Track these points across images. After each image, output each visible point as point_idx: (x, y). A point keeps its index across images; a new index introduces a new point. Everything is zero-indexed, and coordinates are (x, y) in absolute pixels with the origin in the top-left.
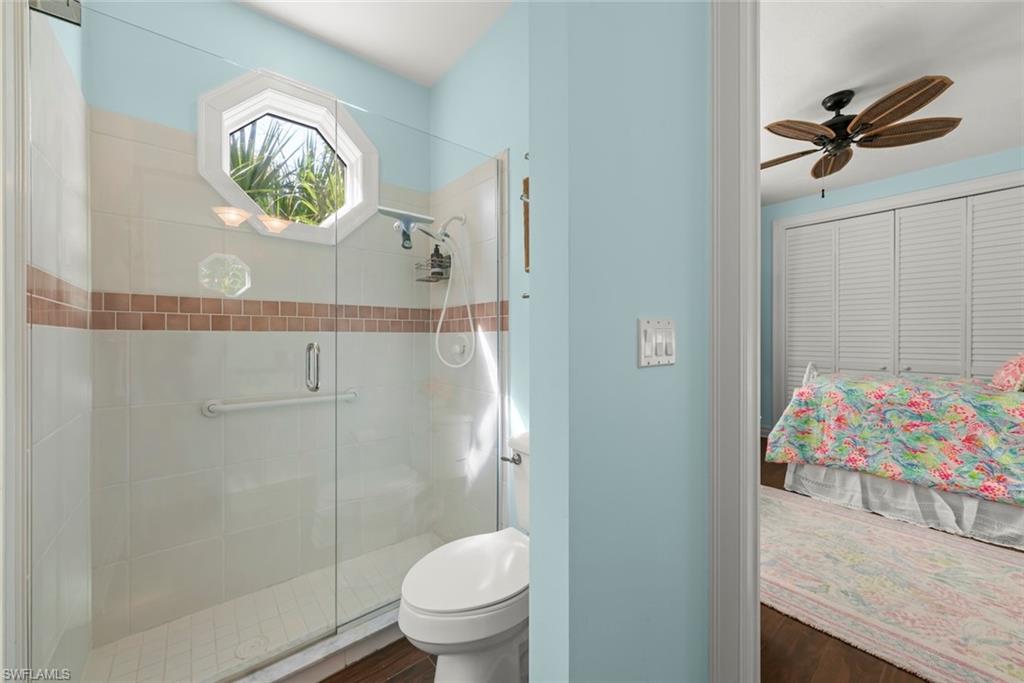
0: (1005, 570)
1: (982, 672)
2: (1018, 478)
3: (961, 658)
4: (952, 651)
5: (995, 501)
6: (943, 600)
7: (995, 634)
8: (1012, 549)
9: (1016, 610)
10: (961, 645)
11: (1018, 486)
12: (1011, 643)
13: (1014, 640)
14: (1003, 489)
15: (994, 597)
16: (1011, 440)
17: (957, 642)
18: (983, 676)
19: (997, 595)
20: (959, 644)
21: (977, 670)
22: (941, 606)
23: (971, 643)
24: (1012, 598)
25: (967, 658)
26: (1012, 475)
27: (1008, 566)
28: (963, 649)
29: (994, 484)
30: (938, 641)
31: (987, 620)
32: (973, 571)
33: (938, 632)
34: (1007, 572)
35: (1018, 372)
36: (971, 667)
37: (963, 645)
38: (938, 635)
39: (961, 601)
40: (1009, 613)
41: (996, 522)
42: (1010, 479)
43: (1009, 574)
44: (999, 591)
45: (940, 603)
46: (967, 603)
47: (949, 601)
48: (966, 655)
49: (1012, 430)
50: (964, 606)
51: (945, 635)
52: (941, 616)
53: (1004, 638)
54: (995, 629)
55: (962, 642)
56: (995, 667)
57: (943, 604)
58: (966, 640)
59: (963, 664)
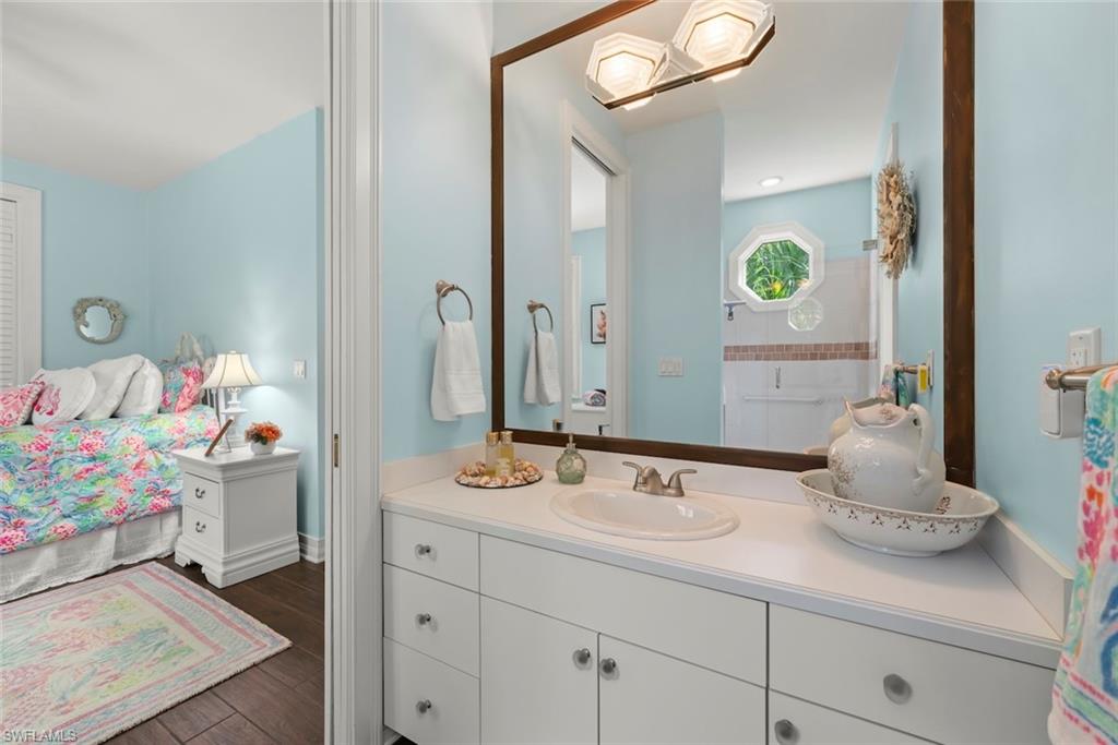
0: (42, 615)
1: (97, 710)
2: (36, 517)
3: (72, 716)
4: (62, 717)
5: (13, 551)
6: (12, 684)
7: (80, 673)
8: (31, 595)
9: (78, 642)
10: (63, 706)
11: (37, 525)
12: (96, 670)
13: (96, 665)
14: (21, 534)
15: (54, 645)
16: (28, 478)
17: (57, 708)
18: (101, 712)
19: (54, 641)
20: (61, 706)
21: (91, 713)
22: (16, 690)
23: (69, 697)
24: (67, 635)
25: (78, 711)
26: (30, 514)
27: (41, 612)
28: (68, 707)
29: (10, 533)
30: (41, 722)
31: (65, 668)
32: (17, 636)
33: (35, 713)
34: (45, 616)
35: (20, 404)
36: (86, 715)
37: (66, 704)
38: (36, 717)
39: (30, 670)
40: (77, 649)
41: (12, 574)
42: (29, 521)
43: (49, 617)
44: (52, 637)
45: (12, 687)
46: (37, 667)
47: (20, 679)
48: (73, 710)
49: (29, 466)
50: (36, 673)
51: (43, 712)
52: (25, 698)
53: (89, 670)
54: (77, 670)
55: (62, 702)
56: (101, 697)
57: (16, 686)
58: (63, 698)
59: (77, 720)
